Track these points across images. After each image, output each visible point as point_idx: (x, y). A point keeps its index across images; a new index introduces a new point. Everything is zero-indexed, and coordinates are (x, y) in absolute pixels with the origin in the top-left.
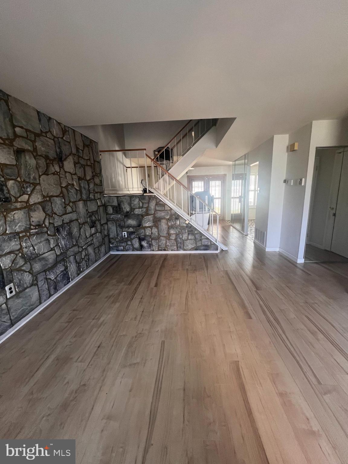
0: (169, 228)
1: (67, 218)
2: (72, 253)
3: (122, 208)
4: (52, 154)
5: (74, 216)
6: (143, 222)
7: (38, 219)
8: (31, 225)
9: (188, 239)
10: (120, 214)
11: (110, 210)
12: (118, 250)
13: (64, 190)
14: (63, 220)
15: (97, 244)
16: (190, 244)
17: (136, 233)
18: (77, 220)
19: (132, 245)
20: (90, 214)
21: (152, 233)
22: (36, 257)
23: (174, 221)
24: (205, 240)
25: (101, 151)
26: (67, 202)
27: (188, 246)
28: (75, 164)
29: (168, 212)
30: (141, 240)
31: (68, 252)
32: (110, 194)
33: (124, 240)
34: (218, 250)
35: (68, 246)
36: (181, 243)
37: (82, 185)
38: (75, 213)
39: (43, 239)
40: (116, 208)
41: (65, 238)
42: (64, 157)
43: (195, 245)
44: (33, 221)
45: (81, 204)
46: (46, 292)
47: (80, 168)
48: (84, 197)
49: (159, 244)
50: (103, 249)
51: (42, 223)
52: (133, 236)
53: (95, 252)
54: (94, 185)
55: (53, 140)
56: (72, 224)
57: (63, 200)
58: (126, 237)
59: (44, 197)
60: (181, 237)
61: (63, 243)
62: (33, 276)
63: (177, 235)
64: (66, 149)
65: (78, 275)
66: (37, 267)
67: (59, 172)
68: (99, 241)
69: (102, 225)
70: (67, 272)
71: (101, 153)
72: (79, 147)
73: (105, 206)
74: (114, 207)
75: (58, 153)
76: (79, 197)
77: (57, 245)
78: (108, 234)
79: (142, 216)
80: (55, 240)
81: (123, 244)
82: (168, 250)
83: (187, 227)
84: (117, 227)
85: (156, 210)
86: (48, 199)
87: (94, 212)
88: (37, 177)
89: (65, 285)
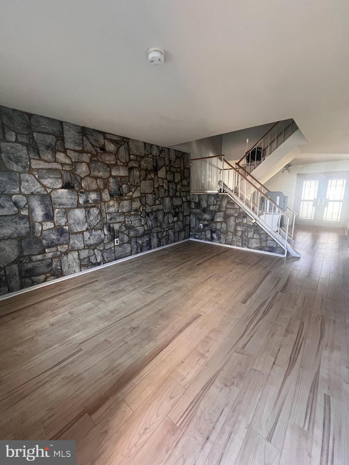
0: (237, 225)
1: (155, 208)
2: (156, 231)
3: (201, 204)
4: (150, 167)
5: (161, 207)
6: (215, 217)
7: (136, 207)
8: (132, 209)
9: (253, 238)
10: (199, 209)
11: (193, 205)
12: (195, 238)
13: (156, 189)
14: (152, 209)
15: (178, 229)
16: (254, 243)
17: (209, 226)
18: (163, 210)
19: (205, 235)
20: (175, 207)
21: (221, 228)
22: (132, 228)
23: (241, 219)
24: (271, 242)
25: (191, 160)
26: (157, 198)
27: (252, 244)
28: (167, 172)
29: (237, 210)
30: (212, 232)
31: (153, 230)
32: (194, 193)
33: (200, 230)
34: (284, 254)
35: (153, 226)
36: (246, 240)
37: (171, 186)
38: (162, 205)
39: (137, 219)
40: (197, 204)
41: (152, 220)
42: (158, 168)
43: (260, 244)
44: (133, 207)
45: (167, 200)
46: (135, 250)
47: (170, 174)
48: (171, 194)
49: (227, 238)
50: (182, 234)
51: (138, 209)
52: (206, 228)
53: (174, 235)
54: (182, 186)
55: (153, 158)
56: (159, 212)
57: (154, 196)
58: (202, 228)
59: (142, 194)
60: (247, 234)
61: (150, 223)
62: (129, 238)
63: (243, 232)
64: (160, 163)
65: (158, 247)
66: (132, 234)
67: (154, 178)
68: (180, 228)
69: (184, 216)
70: (150, 242)
71: (192, 161)
72: (171, 160)
73: (189, 202)
74: (195, 203)
75: (155, 166)
76: (167, 194)
77: (146, 224)
78: (190, 224)
79: (216, 212)
80: (145, 220)
81: (199, 234)
82: (233, 245)
83: (253, 226)
84: (196, 219)
85: (226, 208)
86: (144, 195)
87: (179, 205)
88: (139, 182)
89: (148, 250)
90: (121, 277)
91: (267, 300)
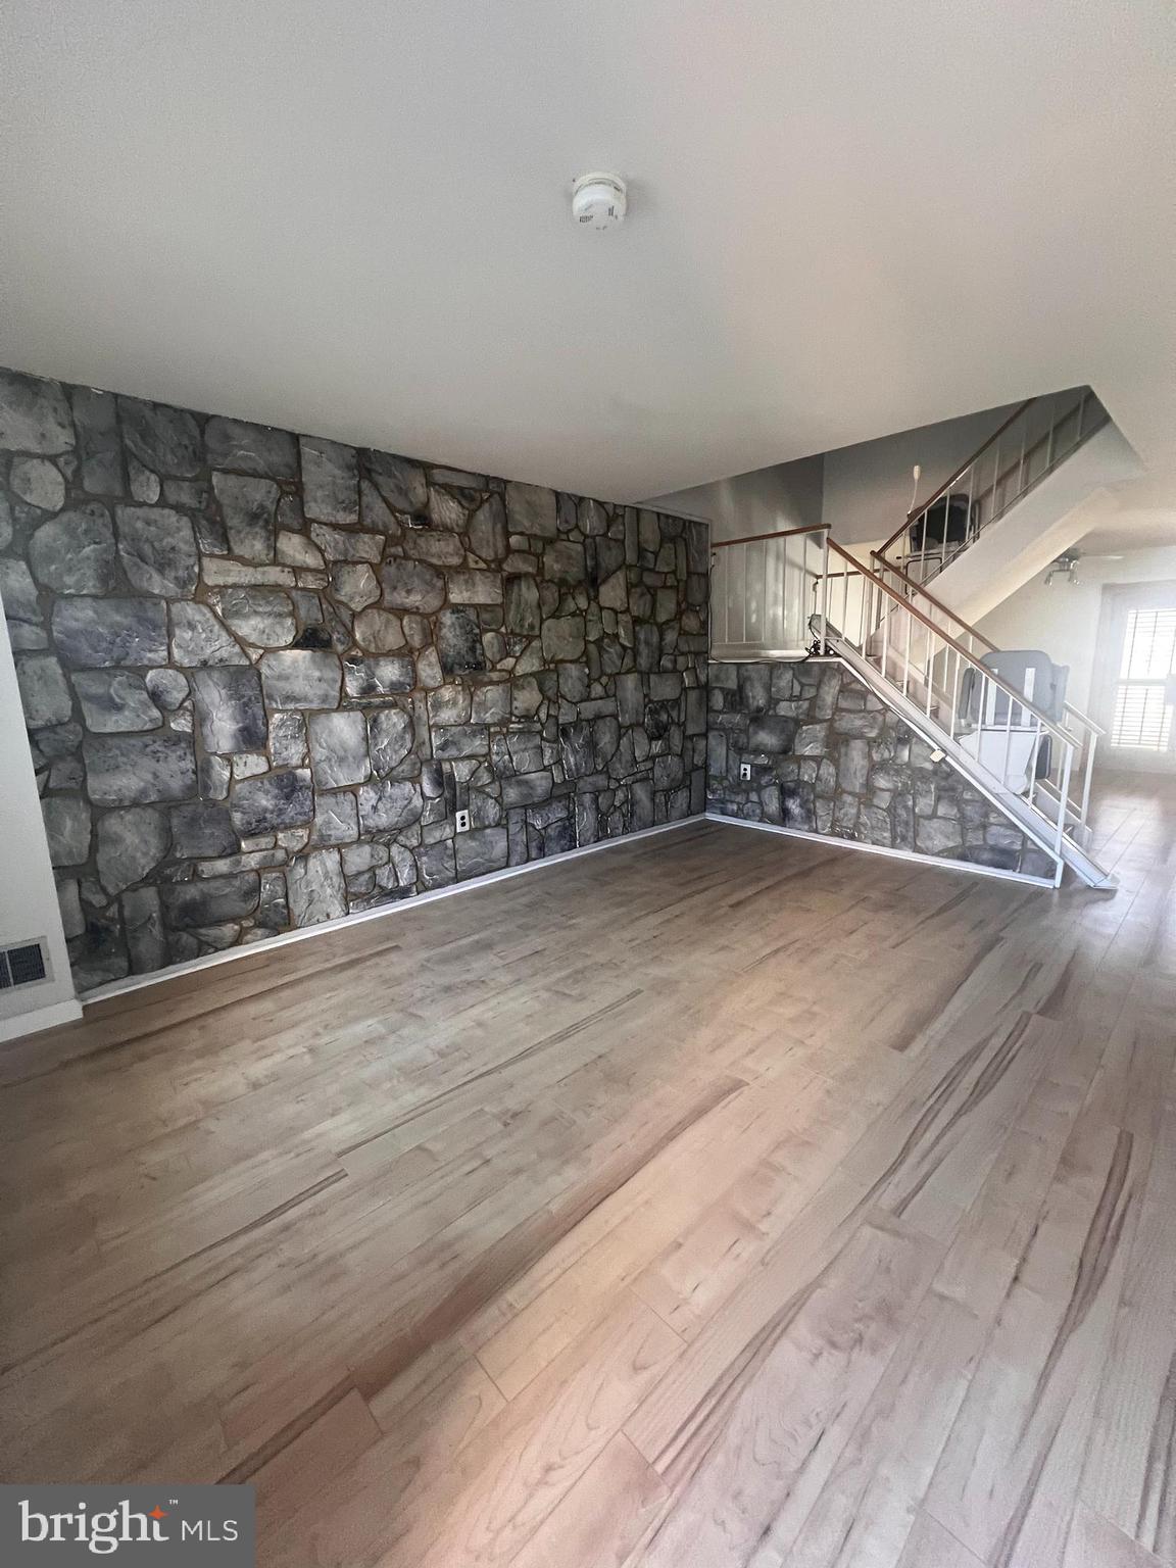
0: (875, 768)
1: (588, 709)
2: (589, 788)
3: (748, 697)
4: (575, 573)
5: (608, 706)
6: (796, 741)
7: (526, 705)
8: (511, 714)
9: (933, 816)
10: (739, 712)
11: (718, 700)
12: (724, 813)
13: (592, 648)
14: (579, 713)
15: (665, 782)
16: (939, 834)
17: (774, 773)
18: (615, 716)
19: (761, 803)
20: (656, 707)
21: (817, 778)
22: (512, 776)
23: (891, 747)
24: (1002, 830)
25: (713, 546)
26: (595, 675)
27: (931, 839)
28: (629, 588)
29: (874, 718)
30: (785, 793)
31: (581, 784)
32: (723, 658)
33: (744, 786)
34: (1053, 877)
35: (583, 770)
36: (907, 823)
37: (642, 637)
38: (613, 699)
39: (530, 745)
40: (733, 695)
41: (578, 752)
42: (602, 575)
43: (959, 840)
44: (516, 708)
45: (630, 682)
46: (520, 848)
47: (642, 595)
48: (644, 662)
49: (837, 814)
50: (681, 799)
51: (533, 712)
52: (764, 780)
53: (653, 800)
54: (680, 634)
55: (583, 544)
56: (600, 723)
57: (587, 670)
58: (749, 779)
59: (545, 661)
60: (910, 803)
61: (572, 760)
62: (502, 809)
63: (897, 795)
64: (609, 559)
65: (598, 840)
66: (512, 794)
67: (586, 611)
68: (672, 776)
69: (686, 738)
70: (572, 825)
71: (714, 550)
72: (646, 546)
73: (705, 689)
74: (726, 692)
75: (590, 570)
76: (628, 661)
77: (559, 762)
78: (706, 762)
79: (798, 723)
80: (555, 752)
81: (739, 799)
82: (859, 840)
83: (935, 772)
84: (728, 749)
85: (837, 709)
86: (552, 666)
87: (668, 701)
88: (537, 626)
89: (563, 851)
90: (476, 937)
91: (986, 1041)
